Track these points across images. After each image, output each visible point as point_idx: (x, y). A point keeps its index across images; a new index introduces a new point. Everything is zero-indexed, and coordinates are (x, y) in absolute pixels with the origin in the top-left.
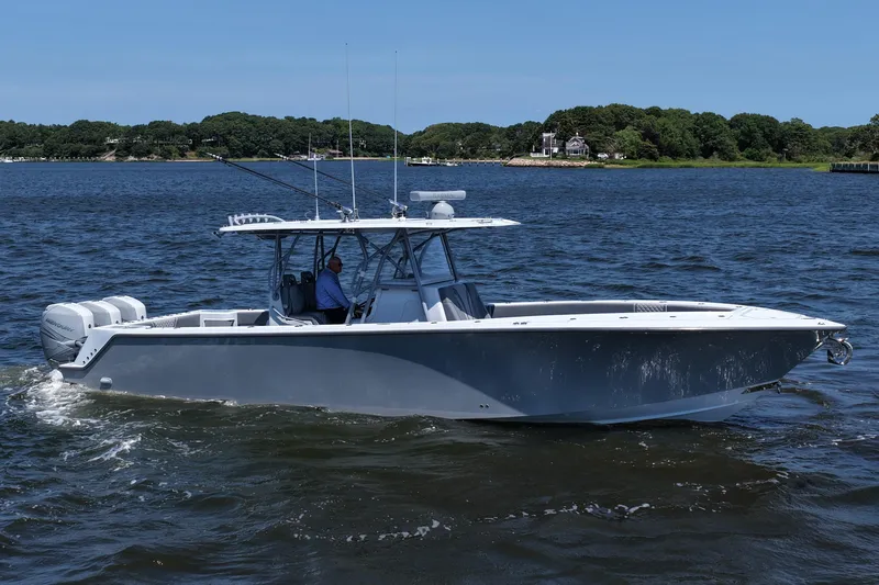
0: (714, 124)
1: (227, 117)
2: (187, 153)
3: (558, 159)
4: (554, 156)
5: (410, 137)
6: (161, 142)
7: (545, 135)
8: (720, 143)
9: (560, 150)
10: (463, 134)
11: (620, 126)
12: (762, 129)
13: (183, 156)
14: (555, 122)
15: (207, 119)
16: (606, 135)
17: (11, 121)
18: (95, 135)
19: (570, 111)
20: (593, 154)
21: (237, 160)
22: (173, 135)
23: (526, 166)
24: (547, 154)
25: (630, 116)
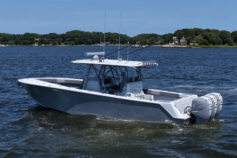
0: (226, 34)
1: (74, 32)
2: (61, 43)
3: (177, 45)
4: (176, 44)
5: (132, 38)
6: (53, 40)
7: (174, 38)
8: (228, 40)
9: (178, 42)
10: (149, 37)
11: (197, 35)
13: (60, 44)
14: (177, 34)
15: (67, 32)
16: (193, 37)
17: (4, 33)
18: (32, 37)
19: (181, 30)
20: (188, 43)
21: (77, 45)
22: (56, 38)
23: (168, 47)
24: (174, 43)
25: (200, 32)
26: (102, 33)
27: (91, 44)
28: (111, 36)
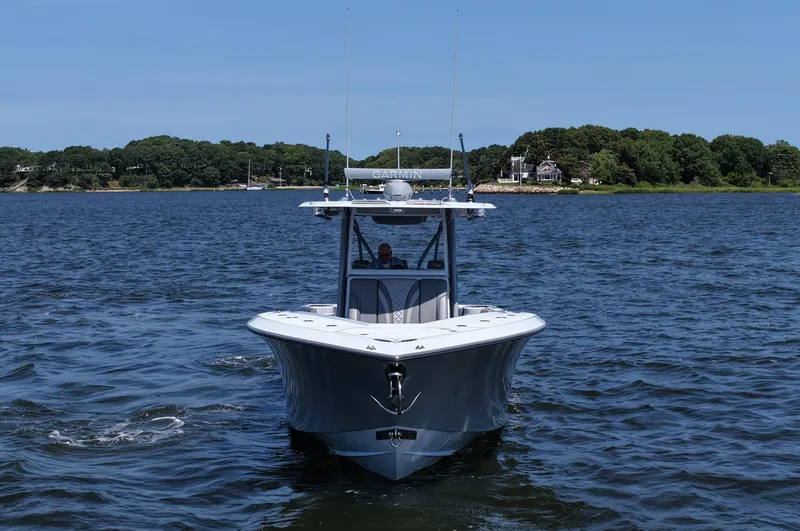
0: (694, 146)
1: (154, 142)
2: (110, 183)
3: (528, 185)
4: (524, 181)
5: (363, 163)
6: (79, 170)
7: (514, 159)
8: (702, 167)
9: (530, 175)
10: (421, 159)
11: (594, 148)
12: (745, 151)
13: (105, 185)
14: (524, 145)
15: (132, 143)
16: (580, 158)
19: (540, 133)
20: (569, 184)
21: (167, 190)
22: (93, 163)
23: (494, 193)
24: (516, 179)
25: (604, 138)
26: (253, 144)
27: (216, 186)
28: (287, 157)
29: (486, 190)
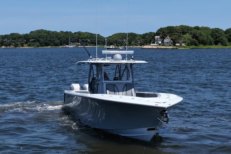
0: (219, 32)
1: (39, 31)
2: (24, 45)
3: (161, 46)
4: (160, 45)
5: (107, 38)
6: (14, 41)
7: (156, 37)
8: (221, 39)
9: (162, 42)
11: (184, 33)
13: (22, 46)
14: (160, 32)
15: (31, 32)
16: (179, 37)
19: (165, 28)
20: (174, 44)
21: (42, 47)
22: (19, 38)
23: (149, 48)
24: (157, 44)
25: (187, 30)
26: (71, 32)
27: (59, 46)
28: (82, 36)
29: (146, 48)
